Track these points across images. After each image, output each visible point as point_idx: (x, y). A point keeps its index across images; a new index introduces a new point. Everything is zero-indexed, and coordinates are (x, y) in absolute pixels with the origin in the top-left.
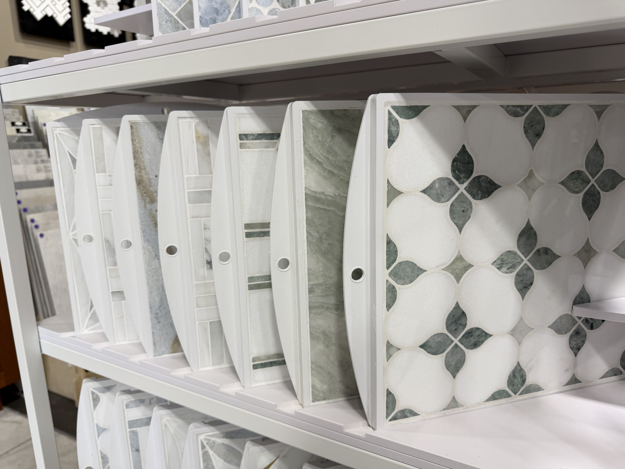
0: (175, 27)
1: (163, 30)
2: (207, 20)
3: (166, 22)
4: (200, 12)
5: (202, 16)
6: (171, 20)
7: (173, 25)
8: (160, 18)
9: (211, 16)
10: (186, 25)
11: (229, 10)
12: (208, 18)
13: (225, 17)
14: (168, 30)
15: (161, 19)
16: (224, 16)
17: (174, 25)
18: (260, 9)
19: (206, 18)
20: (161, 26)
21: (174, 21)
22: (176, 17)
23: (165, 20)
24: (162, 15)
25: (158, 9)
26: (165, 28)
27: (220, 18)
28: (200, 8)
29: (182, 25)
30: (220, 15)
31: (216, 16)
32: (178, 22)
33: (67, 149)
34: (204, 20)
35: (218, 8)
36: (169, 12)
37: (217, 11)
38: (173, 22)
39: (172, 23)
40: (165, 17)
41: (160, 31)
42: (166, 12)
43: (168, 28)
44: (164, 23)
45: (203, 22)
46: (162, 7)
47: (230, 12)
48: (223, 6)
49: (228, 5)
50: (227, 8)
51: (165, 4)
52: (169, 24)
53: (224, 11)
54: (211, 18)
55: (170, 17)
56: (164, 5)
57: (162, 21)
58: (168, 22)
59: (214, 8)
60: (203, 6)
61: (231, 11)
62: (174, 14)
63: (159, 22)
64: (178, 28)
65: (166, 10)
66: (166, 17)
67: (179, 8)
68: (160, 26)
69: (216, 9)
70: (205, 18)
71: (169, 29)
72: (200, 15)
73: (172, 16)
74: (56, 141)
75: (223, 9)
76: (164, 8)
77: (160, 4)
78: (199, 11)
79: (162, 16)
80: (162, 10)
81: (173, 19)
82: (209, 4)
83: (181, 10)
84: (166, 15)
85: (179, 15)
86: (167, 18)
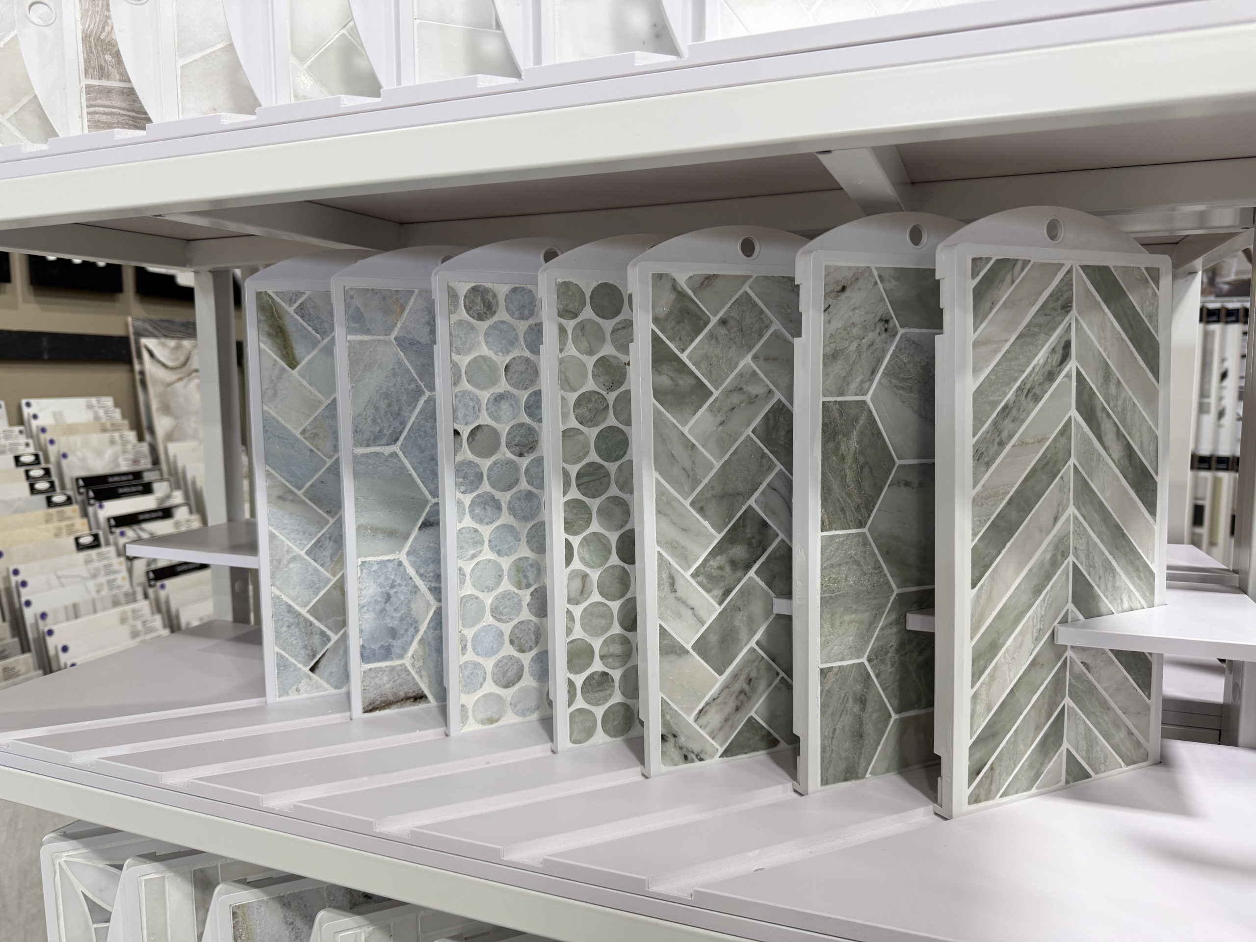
0: (306, 633)
1: (281, 642)
2: (375, 650)
3: (289, 627)
4: (361, 639)
5: (366, 645)
6: (299, 621)
7: (301, 631)
8: (276, 622)
9: (383, 643)
10: (327, 626)
11: (415, 628)
12: (375, 647)
13: (409, 640)
14: (292, 641)
15: (280, 623)
16: (405, 639)
17: (303, 630)
18: (481, 663)
19: (372, 646)
20: (278, 634)
21: (304, 623)
22: (308, 616)
23: (286, 624)
24: (282, 615)
25: (274, 605)
26: (286, 638)
27: (397, 643)
28: (361, 631)
29: (319, 628)
30: (399, 639)
31: (390, 640)
32: (311, 624)
33: (80, 888)
34: (368, 651)
35: (395, 627)
36: (294, 608)
37: (393, 633)
38: (302, 624)
39: (301, 626)
40: (286, 619)
41: (276, 644)
42: (290, 610)
43: (291, 636)
44: (284, 629)
45: (366, 654)
46: (283, 601)
47: (417, 631)
48: (405, 622)
49: (414, 618)
50: (412, 625)
51: (288, 596)
52: (294, 630)
53: (407, 630)
54: (382, 646)
55: (297, 616)
56: (285, 599)
57: (281, 627)
58: (293, 627)
59: (388, 628)
60: (366, 627)
61: (420, 628)
62: (304, 611)
63: (276, 628)
64: (312, 633)
65: (290, 606)
66: (289, 618)
67: (314, 598)
68: (276, 636)
69: (392, 629)
70: (371, 648)
71: (293, 638)
72: (361, 643)
73: (300, 614)
74: (58, 876)
75: (406, 627)
76: (286, 603)
77: (278, 597)
78: (360, 637)
79: (282, 617)
80: (282, 607)
81: (301, 620)
82: (378, 622)
83: (318, 601)
84: (289, 615)
85: (314, 611)
86: (291, 620)
